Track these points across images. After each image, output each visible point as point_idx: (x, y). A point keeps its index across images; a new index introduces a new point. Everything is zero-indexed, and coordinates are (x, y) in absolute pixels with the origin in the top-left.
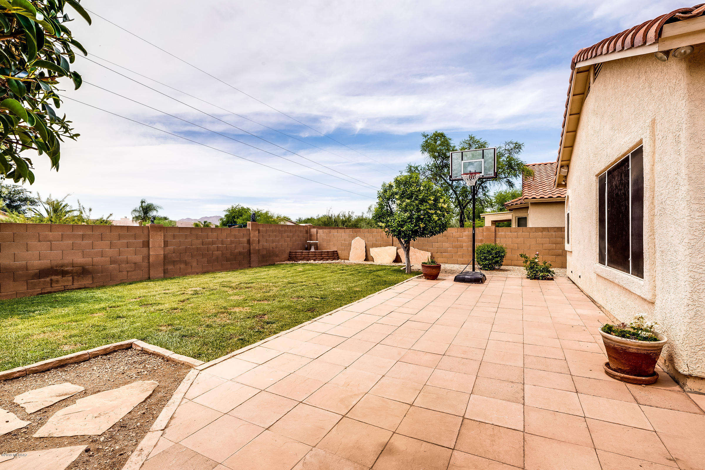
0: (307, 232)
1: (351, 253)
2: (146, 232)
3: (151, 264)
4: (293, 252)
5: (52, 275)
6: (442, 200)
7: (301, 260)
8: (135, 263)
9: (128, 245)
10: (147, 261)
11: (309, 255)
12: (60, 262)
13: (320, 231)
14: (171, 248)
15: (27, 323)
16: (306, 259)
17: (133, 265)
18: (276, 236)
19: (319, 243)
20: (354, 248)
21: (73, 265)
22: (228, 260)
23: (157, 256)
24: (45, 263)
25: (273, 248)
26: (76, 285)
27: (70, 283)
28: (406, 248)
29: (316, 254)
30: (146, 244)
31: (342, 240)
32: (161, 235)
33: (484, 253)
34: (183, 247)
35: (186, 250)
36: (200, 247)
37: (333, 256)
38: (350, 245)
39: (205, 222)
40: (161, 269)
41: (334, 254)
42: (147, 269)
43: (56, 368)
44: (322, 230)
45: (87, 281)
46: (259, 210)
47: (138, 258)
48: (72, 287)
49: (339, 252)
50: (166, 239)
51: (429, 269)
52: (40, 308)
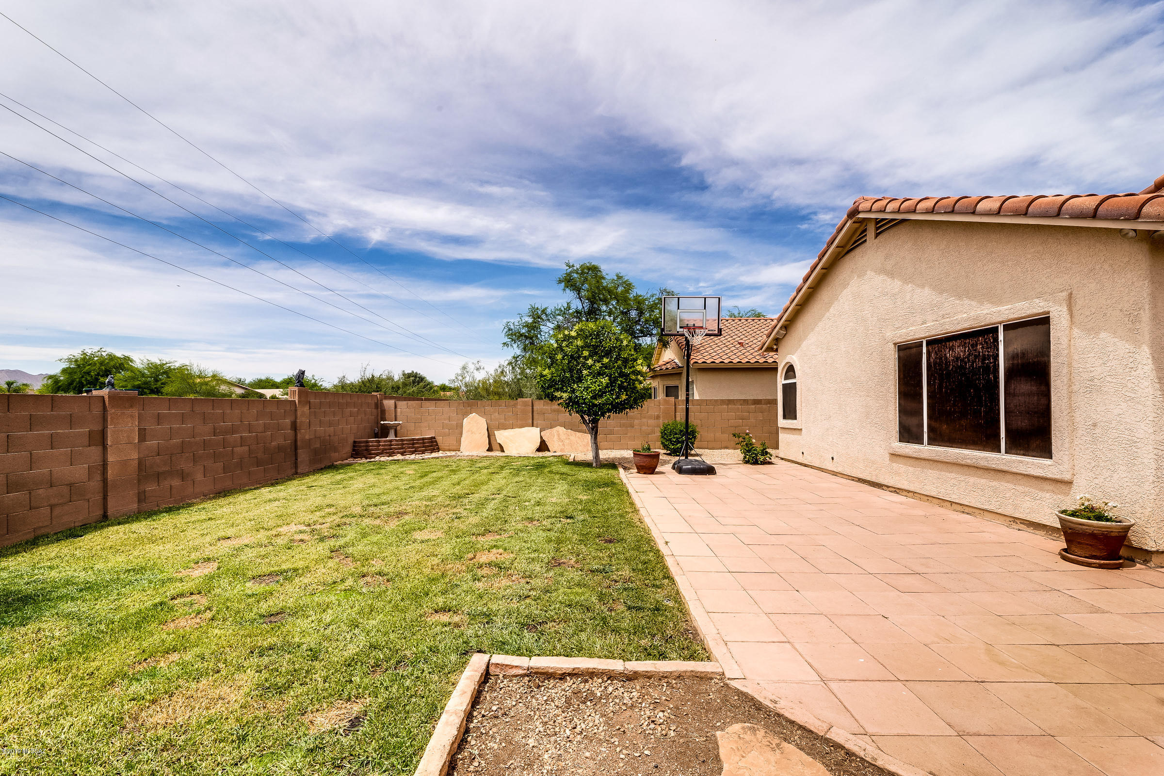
0: (377, 406)
1: (462, 439)
2: (96, 410)
3: (109, 483)
4: (360, 442)
7: (377, 455)
8: (71, 485)
9: (53, 442)
10: (98, 477)
11: (389, 445)
13: (402, 404)
14: (152, 443)
16: (387, 453)
17: (65, 490)
18: (334, 414)
19: (400, 425)
20: (469, 431)
22: (259, 463)
23: (124, 463)
25: (330, 436)
29: (403, 444)
30: (100, 439)
31: (445, 419)
32: (132, 416)
33: (676, 434)
34: (176, 441)
35: (183, 447)
36: (210, 440)
37: (431, 446)
38: (461, 426)
40: (132, 493)
41: (432, 442)
42: (99, 497)
44: (405, 402)
46: (165, 362)
47: (79, 472)
49: (439, 439)
50: (143, 425)
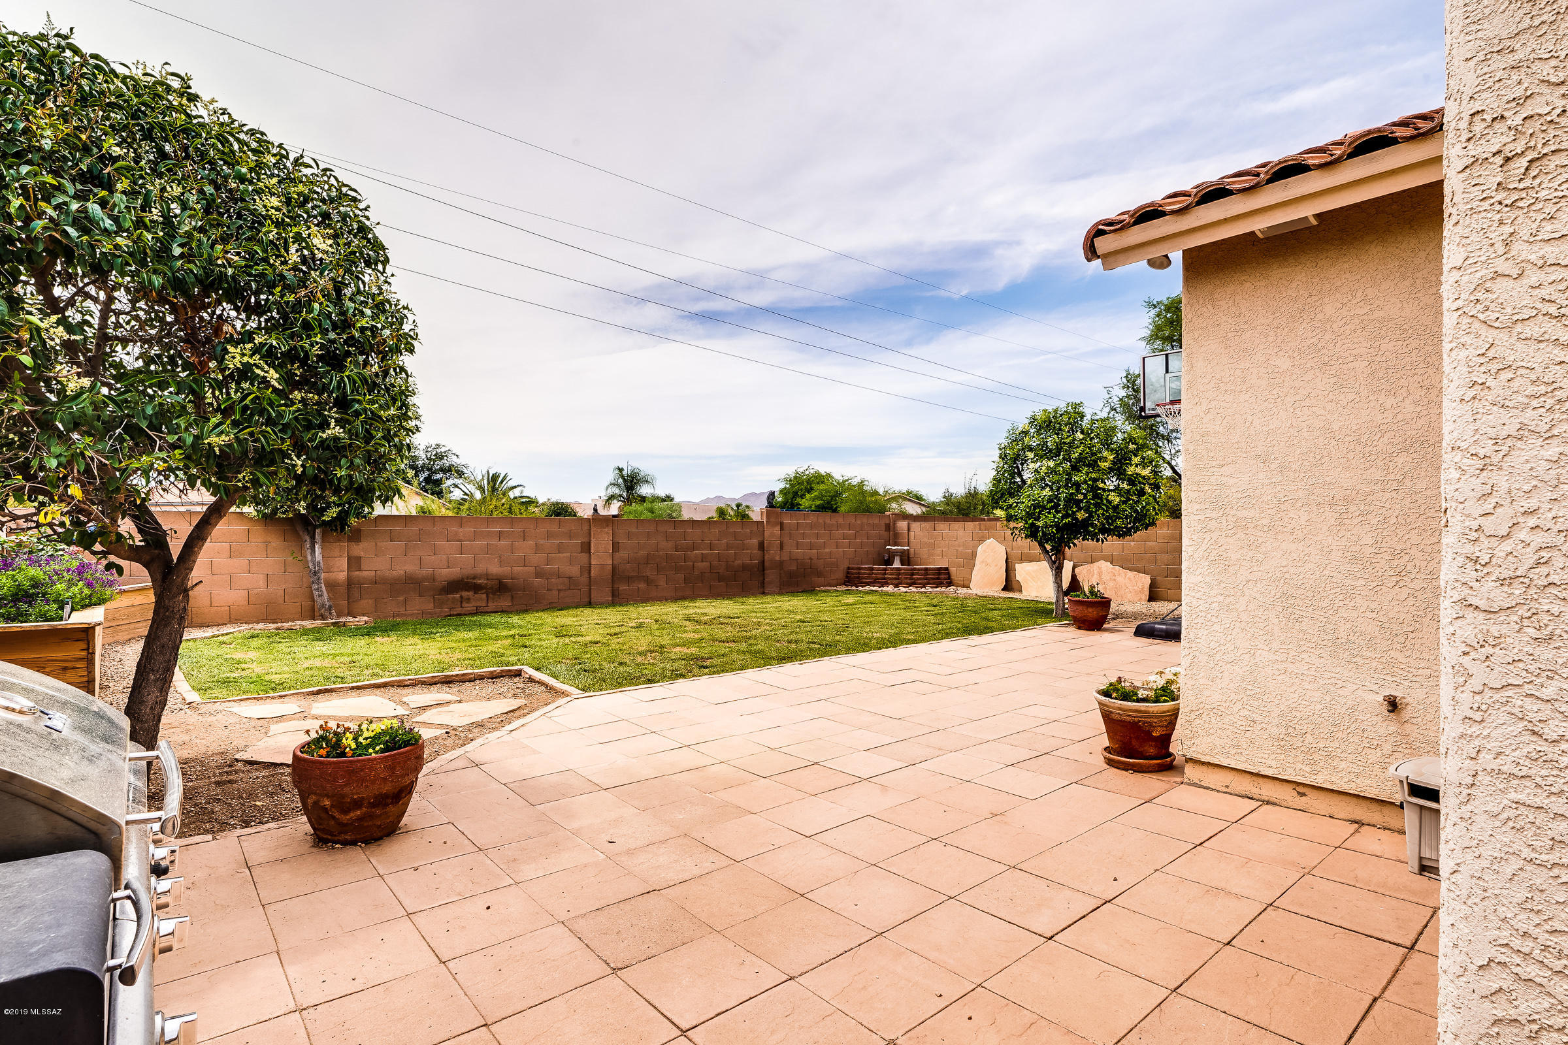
0: (888, 528)
1: (974, 572)
2: (585, 528)
3: (593, 580)
4: (853, 569)
5: (462, 590)
6: (1135, 460)
7: (868, 584)
8: (570, 578)
9: (560, 549)
10: (586, 575)
11: (885, 574)
12: (471, 572)
13: (915, 526)
14: (623, 554)
15: (426, 644)
16: (879, 583)
17: (567, 581)
18: (818, 536)
19: (912, 551)
20: (982, 562)
21: (487, 576)
22: (720, 579)
23: (602, 566)
24: (453, 572)
25: (811, 559)
26: (492, 606)
27: (484, 604)
28: (1054, 562)
30: (586, 548)
31: (959, 546)
32: (608, 533)
34: (643, 553)
35: (648, 559)
36: (671, 555)
37: (938, 579)
38: (974, 555)
39: (738, 505)
40: (608, 589)
41: (939, 574)
42: (587, 588)
43: (442, 683)
44: (920, 524)
45: (505, 602)
47: (574, 570)
48: (487, 609)
49: (953, 570)
50: (616, 540)
51: (1080, 608)
52: (443, 630)
